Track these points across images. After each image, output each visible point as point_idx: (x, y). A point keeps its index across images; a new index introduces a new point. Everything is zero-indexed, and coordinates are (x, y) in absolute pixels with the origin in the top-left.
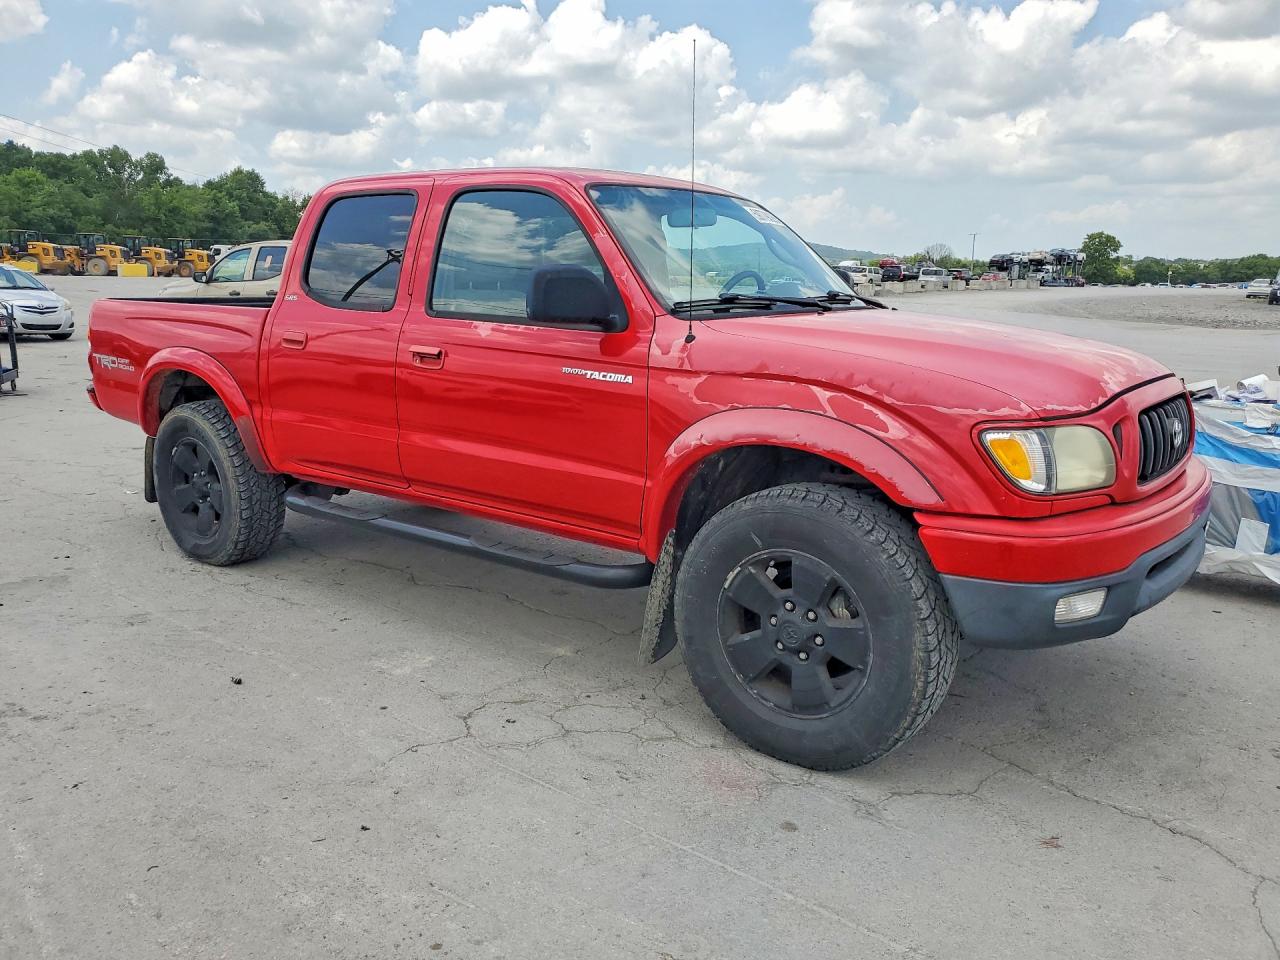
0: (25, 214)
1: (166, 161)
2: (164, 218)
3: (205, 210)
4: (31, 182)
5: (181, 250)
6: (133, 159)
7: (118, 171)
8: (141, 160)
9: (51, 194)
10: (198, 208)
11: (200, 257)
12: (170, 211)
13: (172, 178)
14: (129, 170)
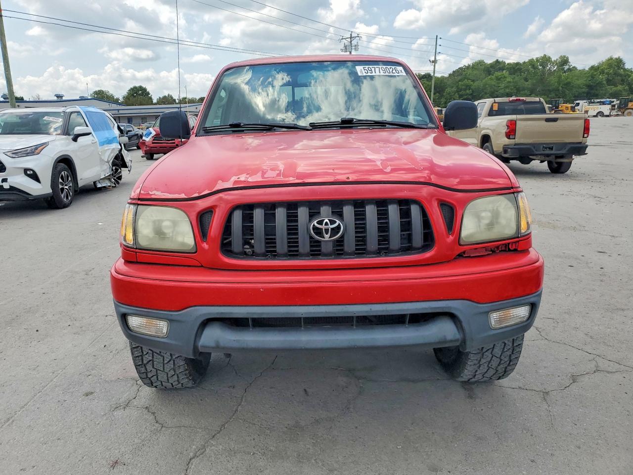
0: (496, 93)
1: (569, 59)
2: (561, 89)
3: (584, 82)
4: (502, 77)
5: (557, 105)
6: (553, 60)
7: (544, 67)
8: (557, 60)
9: (510, 82)
10: (581, 82)
11: (567, 108)
12: (565, 84)
13: (571, 67)
14: (550, 66)
